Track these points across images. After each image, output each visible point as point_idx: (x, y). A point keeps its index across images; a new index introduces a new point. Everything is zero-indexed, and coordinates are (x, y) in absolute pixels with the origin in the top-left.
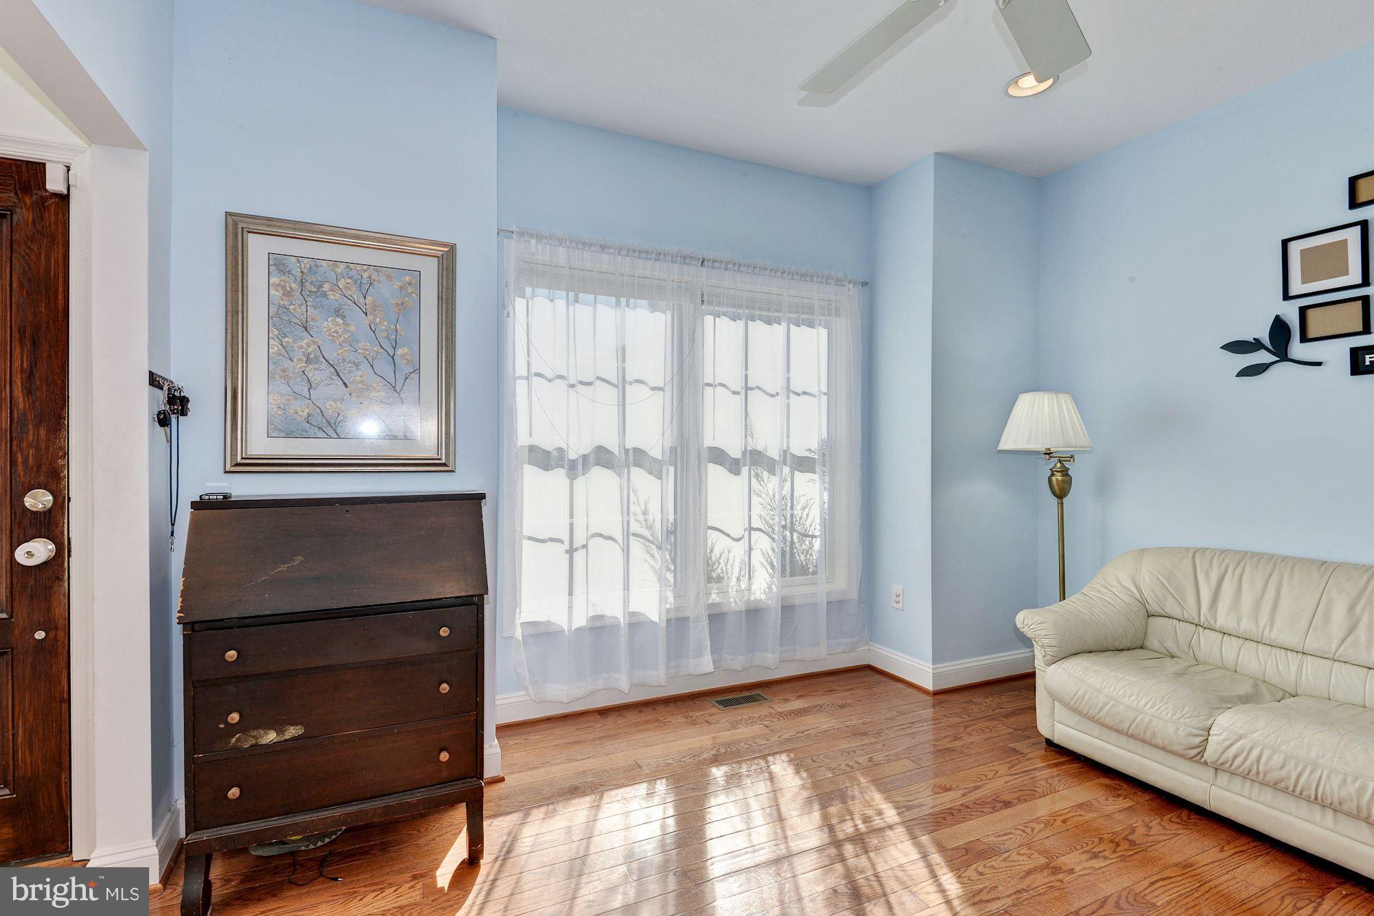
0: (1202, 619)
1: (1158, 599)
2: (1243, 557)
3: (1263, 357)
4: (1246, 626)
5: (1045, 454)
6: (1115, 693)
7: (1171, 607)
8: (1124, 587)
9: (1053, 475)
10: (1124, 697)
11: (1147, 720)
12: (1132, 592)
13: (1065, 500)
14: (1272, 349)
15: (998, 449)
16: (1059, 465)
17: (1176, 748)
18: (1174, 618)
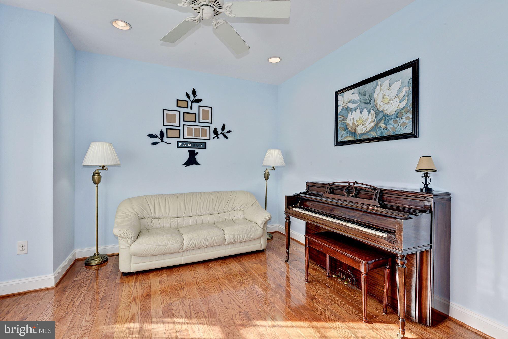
0: (153, 216)
1: (141, 213)
2: (157, 196)
3: (157, 140)
4: (164, 215)
5: (102, 167)
6: (158, 243)
7: (145, 215)
8: (131, 212)
9: (94, 175)
10: (161, 243)
11: (169, 247)
12: (133, 213)
13: (98, 185)
14: (160, 138)
15: (83, 165)
16: (97, 171)
17: (177, 251)
18: (145, 218)
